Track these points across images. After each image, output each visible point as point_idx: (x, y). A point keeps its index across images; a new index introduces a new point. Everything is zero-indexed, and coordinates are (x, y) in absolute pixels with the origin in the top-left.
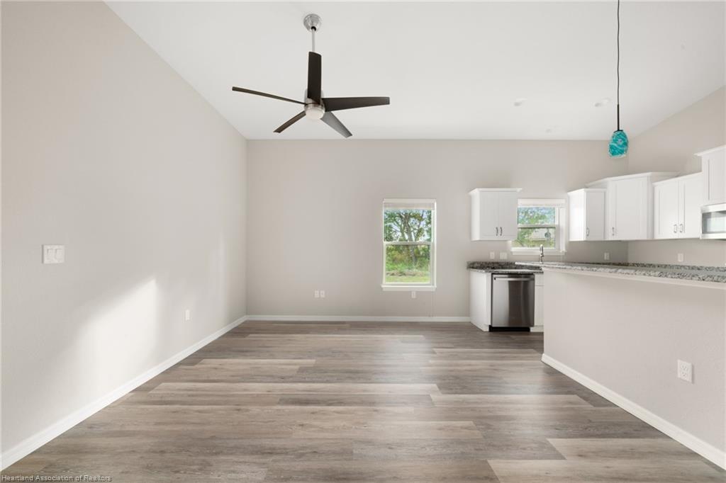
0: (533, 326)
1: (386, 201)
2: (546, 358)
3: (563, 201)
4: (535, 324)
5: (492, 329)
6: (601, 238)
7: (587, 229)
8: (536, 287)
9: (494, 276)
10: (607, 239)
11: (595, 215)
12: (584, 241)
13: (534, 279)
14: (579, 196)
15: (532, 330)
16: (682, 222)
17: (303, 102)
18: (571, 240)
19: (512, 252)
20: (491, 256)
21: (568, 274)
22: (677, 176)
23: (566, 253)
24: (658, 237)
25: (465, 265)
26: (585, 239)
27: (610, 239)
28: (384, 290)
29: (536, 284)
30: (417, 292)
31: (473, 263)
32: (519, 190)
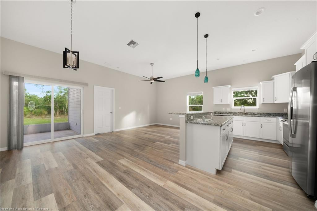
7: (263, 98)
19: (232, 108)
20: (223, 109)
23: (259, 109)
26: (262, 103)
31: (216, 112)
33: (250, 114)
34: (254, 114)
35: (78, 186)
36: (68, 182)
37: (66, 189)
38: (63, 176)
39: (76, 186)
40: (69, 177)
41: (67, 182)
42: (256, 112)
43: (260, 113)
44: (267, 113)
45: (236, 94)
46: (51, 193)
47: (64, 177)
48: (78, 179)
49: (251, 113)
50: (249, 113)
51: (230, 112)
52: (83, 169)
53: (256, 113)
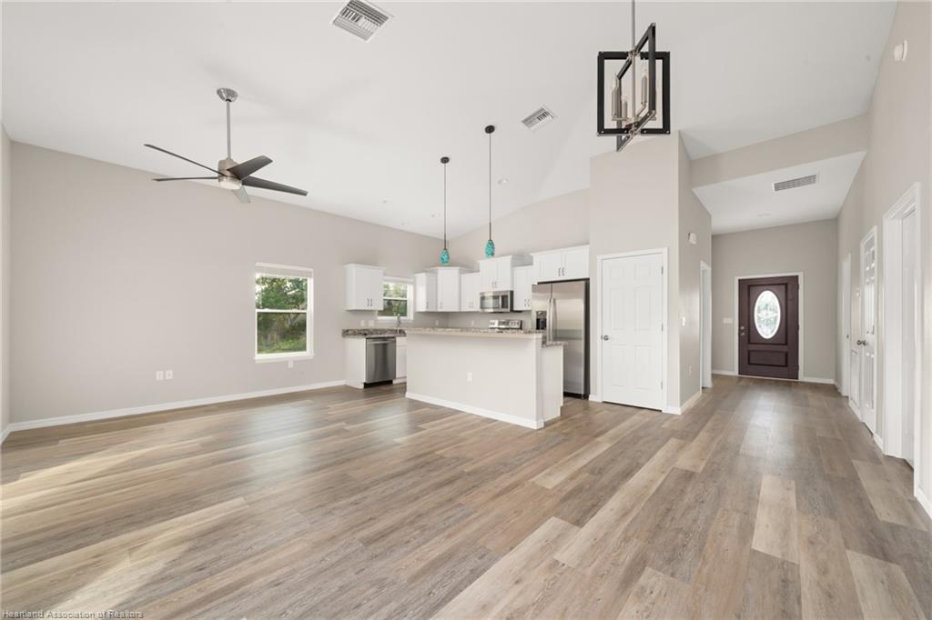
0: (395, 378)
1: (258, 264)
2: (408, 395)
3: (412, 280)
4: (397, 376)
5: (366, 385)
6: (434, 310)
7: (427, 302)
8: (397, 348)
10: (438, 311)
11: (432, 294)
12: (425, 312)
13: (395, 342)
14: (422, 277)
15: (394, 382)
16: (471, 301)
17: (217, 170)
18: (417, 311)
20: (361, 323)
21: (420, 335)
22: (472, 272)
24: (462, 310)
25: (340, 333)
26: (425, 310)
27: (440, 311)
28: (257, 362)
29: (397, 344)
30: (295, 362)
31: (347, 331)
35: (695, 521)
36: (705, 543)
37: (721, 534)
38: (700, 571)
39: (699, 522)
40: (690, 550)
41: (707, 545)
46: (755, 552)
47: (700, 564)
48: (679, 530)
52: (635, 540)
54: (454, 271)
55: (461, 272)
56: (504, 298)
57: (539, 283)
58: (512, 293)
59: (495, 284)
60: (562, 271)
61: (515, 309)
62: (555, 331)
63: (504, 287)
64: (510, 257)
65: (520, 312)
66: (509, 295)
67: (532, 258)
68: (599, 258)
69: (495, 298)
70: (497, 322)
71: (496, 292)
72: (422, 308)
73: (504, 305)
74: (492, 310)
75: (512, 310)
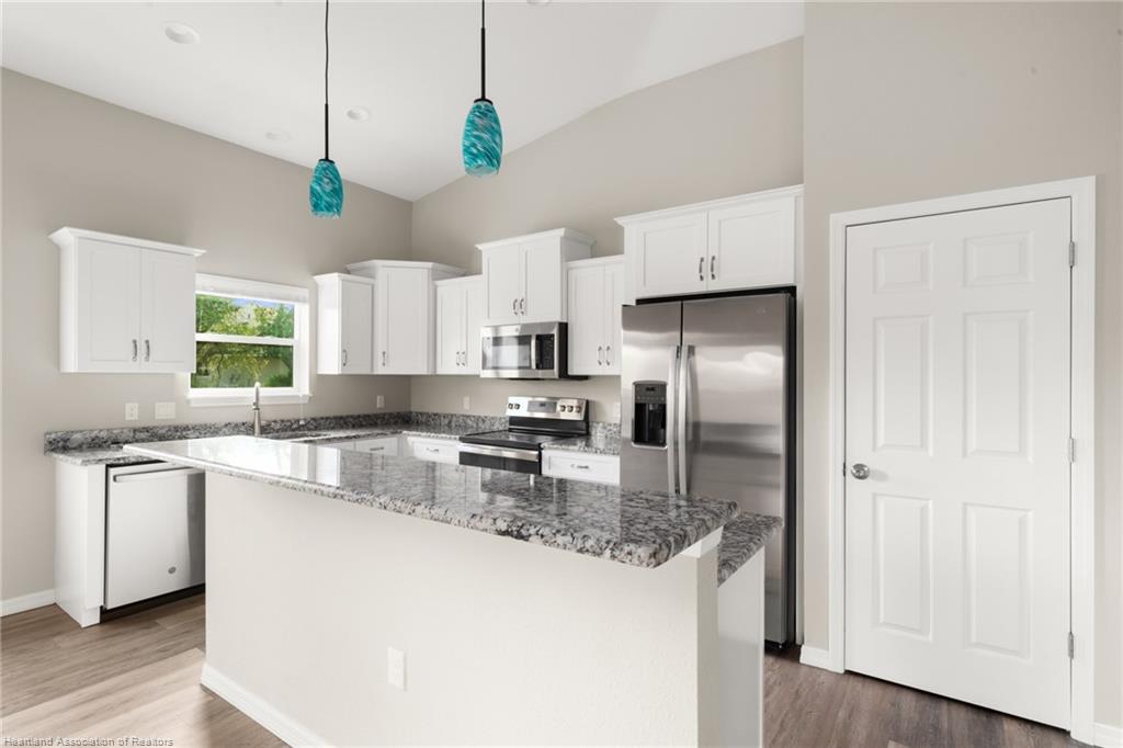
3: (305, 293)
5: (106, 615)
6: (366, 371)
7: (344, 351)
9: (113, 471)
10: (376, 373)
11: (360, 326)
12: (339, 375)
14: (331, 282)
16: (464, 350)
18: (320, 372)
19: (188, 402)
20: (128, 411)
22: (464, 275)
23: (310, 398)
24: (439, 372)
26: (340, 372)
27: (380, 373)
31: (68, 436)
32: (198, 252)
33: (278, 426)
34: (295, 426)
42: (303, 415)
43: (314, 419)
44: (335, 418)
45: (209, 313)
49: (283, 421)
50: (275, 422)
51: (176, 429)
53: (302, 423)
54: (418, 271)
55: (437, 276)
56: (543, 341)
57: (639, 302)
58: (564, 328)
59: (519, 305)
60: (709, 266)
61: (574, 370)
62: (694, 427)
63: (546, 313)
64: (561, 232)
65: (586, 378)
66: (555, 332)
67: (621, 229)
68: (837, 220)
69: (523, 340)
70: (524, 401)
71: (525, 326)
72: (331, 365)
73: (543, 361)
74: (515, 374)
75: (564, 374)
